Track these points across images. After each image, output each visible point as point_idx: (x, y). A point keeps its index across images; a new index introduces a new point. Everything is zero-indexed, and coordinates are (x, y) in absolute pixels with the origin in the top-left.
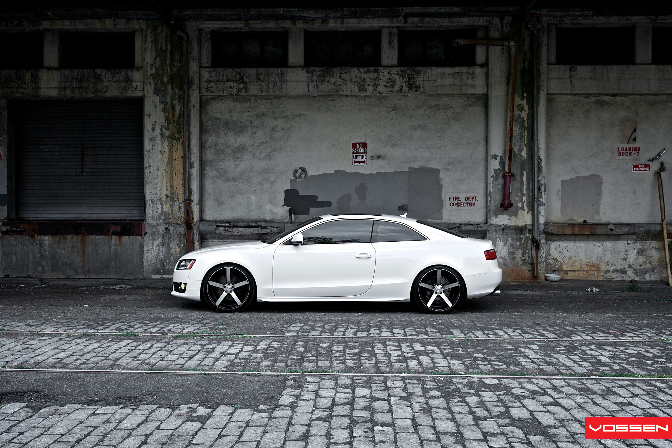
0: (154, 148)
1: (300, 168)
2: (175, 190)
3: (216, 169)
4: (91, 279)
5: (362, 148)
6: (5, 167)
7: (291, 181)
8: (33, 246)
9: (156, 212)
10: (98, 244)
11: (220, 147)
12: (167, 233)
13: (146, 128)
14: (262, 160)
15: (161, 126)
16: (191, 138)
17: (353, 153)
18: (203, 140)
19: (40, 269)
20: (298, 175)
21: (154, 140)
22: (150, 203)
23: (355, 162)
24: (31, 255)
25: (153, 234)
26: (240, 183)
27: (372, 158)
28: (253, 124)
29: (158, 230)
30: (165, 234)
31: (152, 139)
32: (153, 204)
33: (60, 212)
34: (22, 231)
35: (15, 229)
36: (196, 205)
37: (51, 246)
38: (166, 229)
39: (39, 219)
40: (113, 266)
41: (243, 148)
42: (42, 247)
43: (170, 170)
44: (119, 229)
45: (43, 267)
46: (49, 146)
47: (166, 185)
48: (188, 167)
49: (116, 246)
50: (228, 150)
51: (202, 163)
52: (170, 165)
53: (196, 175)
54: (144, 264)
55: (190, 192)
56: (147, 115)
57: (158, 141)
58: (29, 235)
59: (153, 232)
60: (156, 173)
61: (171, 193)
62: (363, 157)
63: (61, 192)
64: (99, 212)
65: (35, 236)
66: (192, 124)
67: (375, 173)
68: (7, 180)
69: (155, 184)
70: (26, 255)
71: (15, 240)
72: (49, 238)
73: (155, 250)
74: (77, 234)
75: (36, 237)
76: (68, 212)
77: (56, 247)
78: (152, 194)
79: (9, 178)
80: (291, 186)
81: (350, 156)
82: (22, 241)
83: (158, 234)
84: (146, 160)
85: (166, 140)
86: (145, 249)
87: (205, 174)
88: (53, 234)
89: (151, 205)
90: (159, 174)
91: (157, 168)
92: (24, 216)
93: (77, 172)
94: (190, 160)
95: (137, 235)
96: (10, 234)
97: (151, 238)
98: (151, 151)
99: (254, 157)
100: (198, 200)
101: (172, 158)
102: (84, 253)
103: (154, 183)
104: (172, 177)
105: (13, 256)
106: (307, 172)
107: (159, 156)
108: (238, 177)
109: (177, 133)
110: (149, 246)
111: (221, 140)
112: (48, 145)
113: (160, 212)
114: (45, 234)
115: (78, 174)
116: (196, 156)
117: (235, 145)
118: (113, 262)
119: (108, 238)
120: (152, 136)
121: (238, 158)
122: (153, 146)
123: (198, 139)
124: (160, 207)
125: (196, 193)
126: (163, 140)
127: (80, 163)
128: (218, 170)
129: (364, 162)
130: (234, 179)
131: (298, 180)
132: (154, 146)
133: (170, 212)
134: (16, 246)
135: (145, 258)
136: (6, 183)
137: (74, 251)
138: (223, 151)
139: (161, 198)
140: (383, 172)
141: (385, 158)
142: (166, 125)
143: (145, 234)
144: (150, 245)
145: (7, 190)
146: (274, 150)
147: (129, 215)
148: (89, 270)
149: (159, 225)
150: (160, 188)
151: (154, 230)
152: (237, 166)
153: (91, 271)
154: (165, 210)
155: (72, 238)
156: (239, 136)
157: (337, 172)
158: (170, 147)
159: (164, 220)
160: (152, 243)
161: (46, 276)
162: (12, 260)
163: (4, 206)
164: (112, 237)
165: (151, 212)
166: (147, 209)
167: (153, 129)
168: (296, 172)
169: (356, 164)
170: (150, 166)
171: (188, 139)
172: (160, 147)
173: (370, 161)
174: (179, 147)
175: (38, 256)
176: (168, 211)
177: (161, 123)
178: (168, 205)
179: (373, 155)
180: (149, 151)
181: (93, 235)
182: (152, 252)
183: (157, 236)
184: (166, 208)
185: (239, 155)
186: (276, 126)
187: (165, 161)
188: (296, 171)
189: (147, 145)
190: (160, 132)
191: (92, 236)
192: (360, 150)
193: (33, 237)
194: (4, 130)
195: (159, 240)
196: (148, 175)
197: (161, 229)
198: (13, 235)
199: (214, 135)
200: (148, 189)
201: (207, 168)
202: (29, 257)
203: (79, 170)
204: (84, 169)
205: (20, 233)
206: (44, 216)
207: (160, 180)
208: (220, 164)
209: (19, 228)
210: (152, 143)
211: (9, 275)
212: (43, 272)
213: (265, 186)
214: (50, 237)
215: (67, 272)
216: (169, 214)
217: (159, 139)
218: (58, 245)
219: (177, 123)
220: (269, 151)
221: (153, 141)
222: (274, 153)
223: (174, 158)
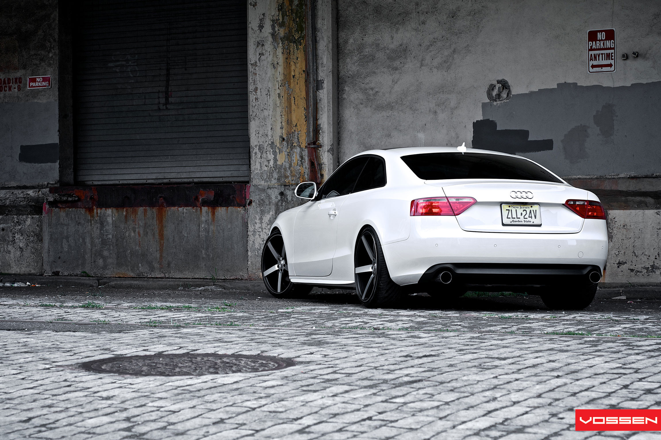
0: (263, 57)
1: (499, 82)
2: (294, 128)
3: (361, 89)
4: (172, 278)
5: (606, 40)
6: (56, 101)
7: (484, 105)
8: (91, 225)
9: (266, 166)
10: (181, 221)
11: (367, 51)
12: (282, 200)
13: (250, 25)
14: (435, 70)
15: (273, 21)
16: (318, 39)
17: (589, 50)
18: (341, 41)
19: (101, 262)
20: (495, 93)
21: (263, 45)
22: (258, 151)
23: (593, 66)
24: (88, 240)
25: (262, 203)
26: (400, 113)
27: (626, 57)
28: (420, 8)
29: (269, 197)
30: (280, 204)
31: (258, 43)
32: (262, 153)
33: (136, 171)
34: (75, 201)
35: (65, 198)
36: (326, 153)
37: (115, 226)
38: (282, 194)
39: (107, 183)
40: (203, 258)
41: (405, 50)
42: (104, 227)
43: (286, 95)
44: (211, 195)
45: (105, 258)
46: (120, 63)
47: (280, 120)
48: (313, 88)
49: (208, 224)
50: (380, 55)
51: (340, 80)
52: (287, 85)
53: (326, 101)
54: (249, 253)
55: (317, 130)
56: (251, 4)
57: (268, 46)
58: (85, 208)
59: (262, 200)
60: (266, 99)
61: (289, 134)
62: (608, 56)
63: (138, 137)
64: (192, 169)
65: (93, 210)
66: (320, 13)
67: (628, 84)
68: (59, 120)
69: (265, 119)
70: (81, 240)
71: (67, 215)
72: (112, 212)
73: (264, 230)
74: (152, 205)
75: (95, 211)
76: (147, 171)
77: (122, 226)
78: (260, 135)
79: (63, 117)
80: (483, 114)
81: (586, 56)
82: (75, 218)
83: (270, 203)
84: (250, 80)
85: (281, 45)
86: (251, 228)
87: (344, 99)
88: (118, 206)
89: (259, 155)
90: (271, 102)
91: (267, 92)
92: (87, 178)
93: (159, 103)
94: (317, 76)
95: (239, 206)
96: (60, 206)
97: (258, 209)
98: (258, 64)
99: (422, 65)
100: (330, 143)
101: (290, 73)
102: (161, 236)
103: (262, 117)
104: (289, 107)
105: (64, 241)
106: (511, 88)
107: (270, 71)
108: (397, 103)
109: (297, 31)
110: (256, 223)
111: (369, 39)
112: (118, 61)
113: (272, 166)
114: (107, 206)
115: (161, 107)
116: (325, 68)
117: (392, 46)
118: (203, 252)
119: (196, 210)
120: (260, 39)
121: (396, 69)
122: (261, 54)
123: (330, 39)
124: (271, 157)
125: (326, 132)
126: (276, 44)
127: (163, 89)
128: (364, 91)
129: (610, 65)
130: (390, 106)
131: (495, 103)
132: (263, 54)
133: (287, 165)
134: (68, 225)
135: (250, 243)
136: (58, 125)
137: (147, 233)
138: (372, 58)
139: (273, 143)
140: (644, 82)
141: (648, 55)
142: (281, 18)
143: (251, 202)
144: (258, 221)
145: (58, 137)
146: (454, 51)
147: (235, 174)
148: (169, 264)
149: (270, 188)
150: (272, 125)
151: (263, 196)
152: (395, 82)
153: (172, 265)
154: (279, 163)
155: (145, 211)
156: (398, 29)
157: (562, 86)
158: (286, 56)
159: (278, 179)
160: (261, 219)
161: (108, 273)
162: (62, 247)
163: (55, 162)
164: (201, 209)
165: (258, 166)
166: (252, 162)
167: (261, 27)
168: (493, 90)
169: (595, 69)
170: (256, 89)
171: (312, 41)
172: (271, 56)
173: (620, 62)
174: (300, 55)
175: (97, 241)
176: (284, 164)
177: (273, 16)
178: (284, 154)
179: (625, 51)
180: (255, 64)
181: (175, 206)
182: (261, 234)
183: (268, 207)
184: (282, 159)
185: (397, 63)
186: (458, 9)
187: (279, 79)
188: (492, 87)
189: (252, 55)
190: (271, 31)
191: (173, 208)
192: (602, 44)
193: (90, 210)
194: (55, 40)
195: (271, 213)
196: (254, 105)
197: (274, 195)
198: (63, 208)
199: (358, 30)
200: (253, 126)
201: (346, 88)
202: (85, 243)
203: (163, 101)
204: (170, 99)
205: (73, 204)
206: (113, 177)
207: (271, 113)
208: (367, 80)
209: (71, 196)
210: (259, 50)
211: (58, 272)
212: (105, 267)
213: (442, 116)
214: (115, 210)
215: (138, 268)
216: (285, 169)
217: (269, 43)
218: (126, 223)
219: (296, 14)
220: (446, 53)
221: (260, 46)
222: (455, 56)
223: (293, 74)
